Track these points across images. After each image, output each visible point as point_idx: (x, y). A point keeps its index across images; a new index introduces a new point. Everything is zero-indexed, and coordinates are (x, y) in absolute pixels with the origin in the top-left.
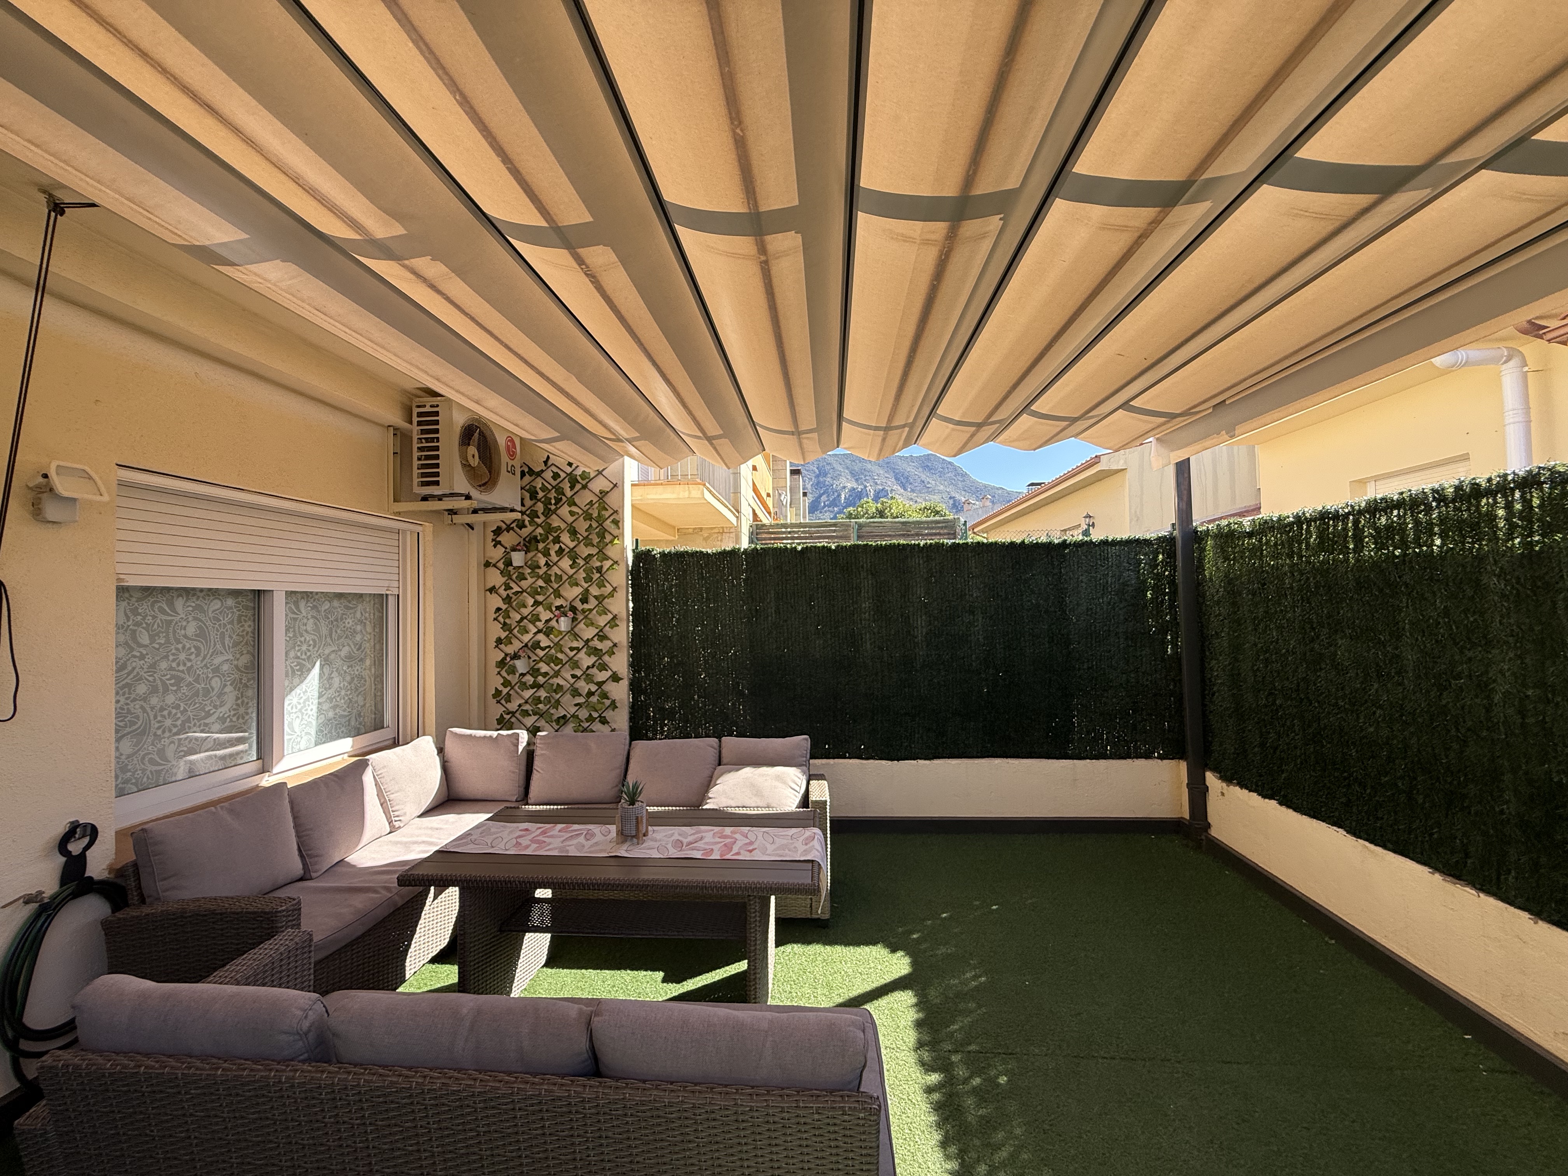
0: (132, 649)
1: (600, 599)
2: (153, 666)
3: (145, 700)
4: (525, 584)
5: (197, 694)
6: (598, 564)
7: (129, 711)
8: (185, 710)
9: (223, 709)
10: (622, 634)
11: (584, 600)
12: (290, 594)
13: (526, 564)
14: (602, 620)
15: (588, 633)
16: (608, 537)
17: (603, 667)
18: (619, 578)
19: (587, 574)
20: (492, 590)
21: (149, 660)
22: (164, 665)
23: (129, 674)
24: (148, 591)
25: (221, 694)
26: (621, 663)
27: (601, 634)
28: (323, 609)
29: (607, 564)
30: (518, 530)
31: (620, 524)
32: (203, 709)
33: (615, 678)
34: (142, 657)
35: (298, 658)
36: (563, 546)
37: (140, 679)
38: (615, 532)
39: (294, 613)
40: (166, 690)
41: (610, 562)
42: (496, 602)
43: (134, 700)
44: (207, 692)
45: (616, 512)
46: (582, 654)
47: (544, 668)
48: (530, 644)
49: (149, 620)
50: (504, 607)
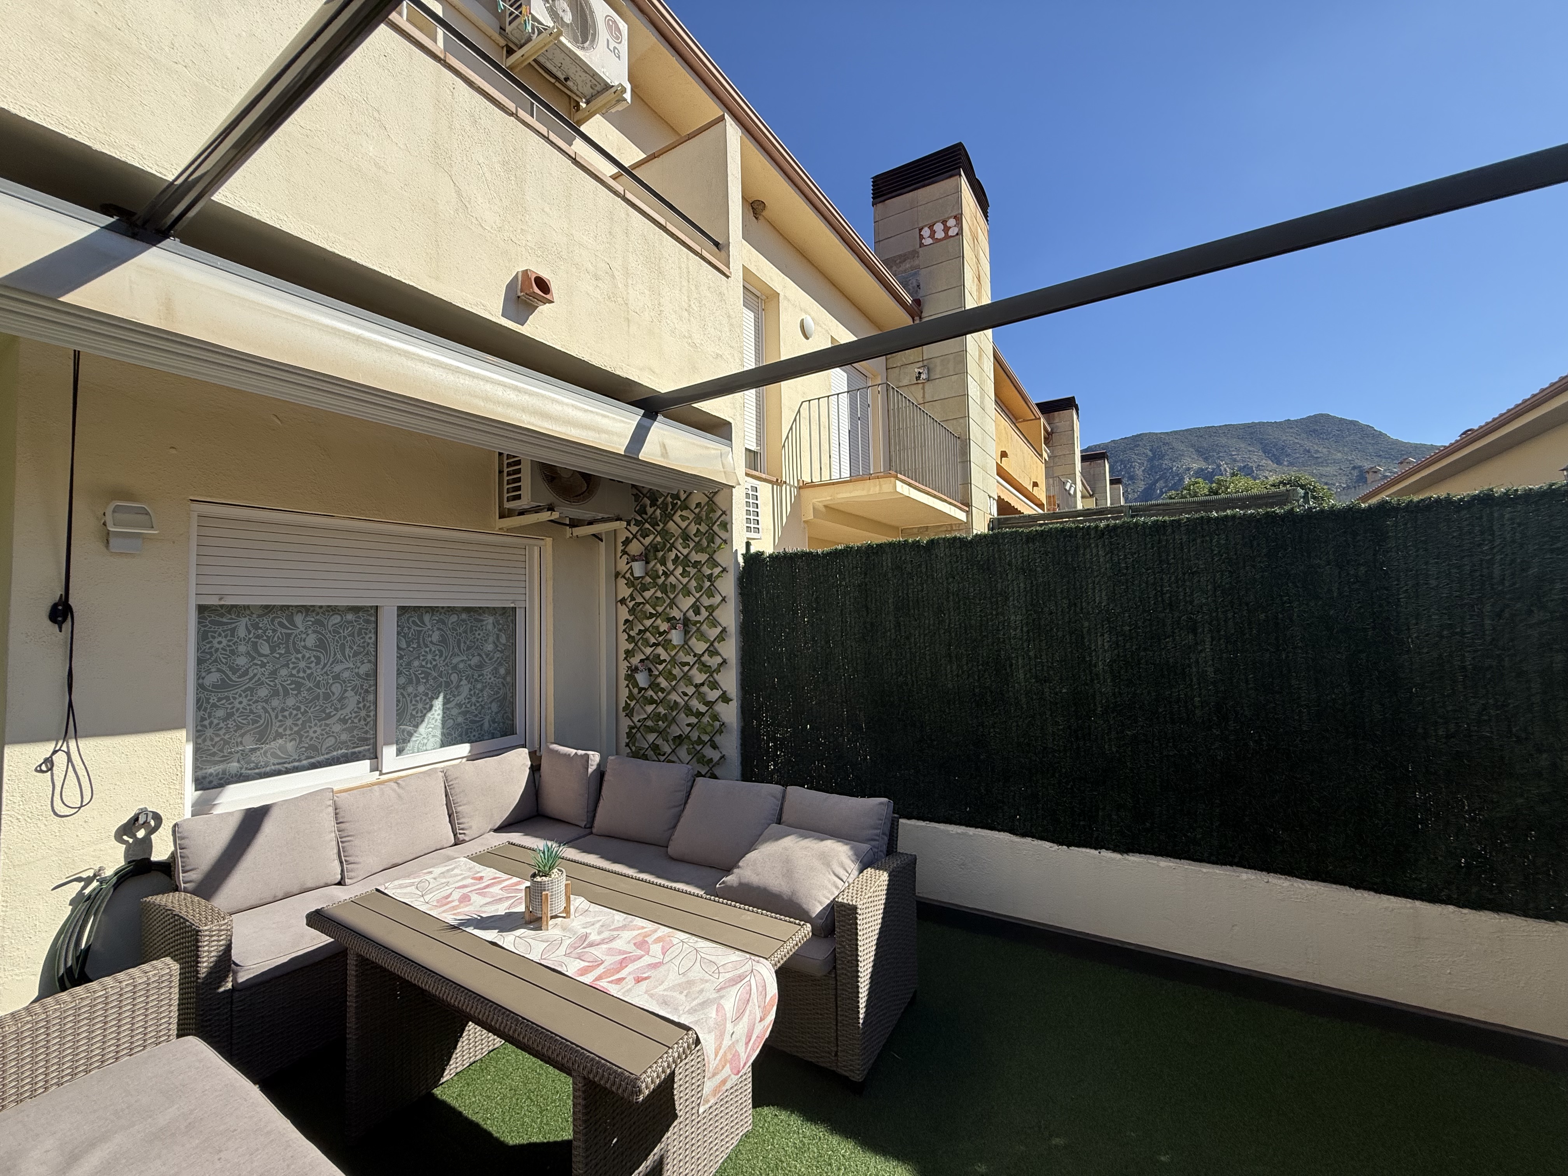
0: (254, 658)
1: (711, 609)
2: (274, 673)
3: (266, 701)
4: (647, 594)
5: (317, 697)
6: (709, 572)
7: (251, 711)
8: (305, 711)
9: (344, 712)
10: (730, 649)
11: (697, 612)
12: (402, 610)
13: (647, 574)
14: (714, 633)
15: (700, 647)
16: (718, 541)
17: (714, 685)
18: (728, 586)
19: (698, 583)
20: (623, 601)
21: (270, 667)
22: (283, 672)
23: (251, 679)
24: (268, 609)
25: (341, 699)
26: (730, 681)
27: (711, 649)
28: (450, 622)
29: (717, 570)
30: (641, 539)
31: (728, 526)
32: (324, 711)
33: (725, 698)
34: (263, 665)
35: (423, 667)
36: (679, 554)
37: (262, 683)
38: (724, 535)
39: (418, 626)
40: (286, 693)
41: (720, 569)
42: (624, 613)
43: (257, 701)
44: (327, 696)
45: (724, 513)
46: (694, 672)
47: (664, 683)
48: (651, 657)
49: (270, 633)
50: (631, 618)
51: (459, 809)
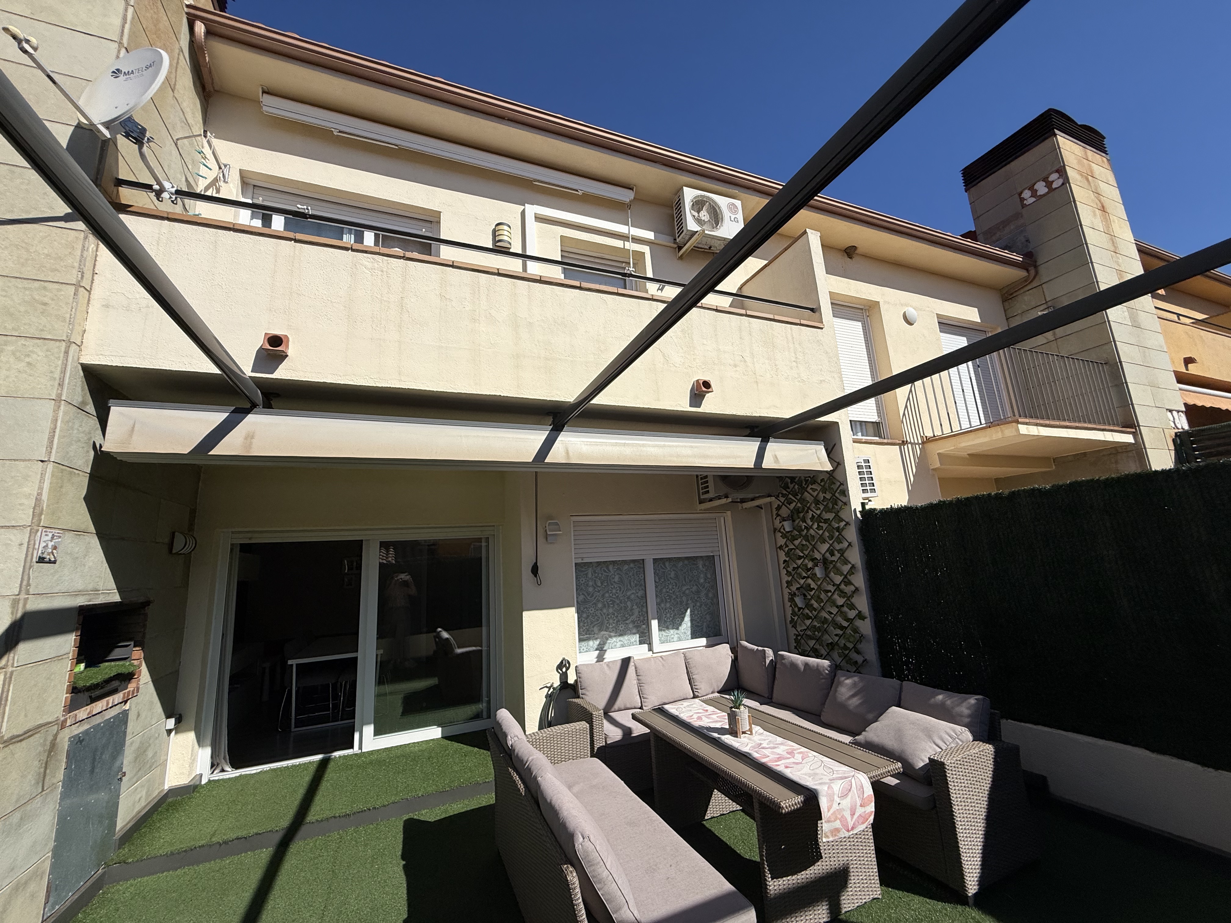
0: (595, 588)
1: (842, 552)
2: (603, 595)
3: (601, 610)
4: (797, 542)
6: (837, 525)
7: (596, 615)
8: (617, 616)
9: (634, 617)
11: (832, 554)
12: (655, 560)
13: (794, 528)
14: (846, 569)
15: (838, 579)
16: (840, 503)
17: (852, 607)
18: (852, 534)
19: (829, 534)
20: (781, 548)
21: (601, 592)
22: (607, 595)
23: (595, 598)
24: (599, 563)
25: (632, 610)
27: (846, 580)
28: (679, 566)
29: (842, 524)
30: (788, 505)
31: (846, 493)
32: (624, 616)
33: (860, 616)
34: (599, 591)
35: (667, 592)
36: (814, 514)
37: (599, 601)
38: (844, 499)
39: (663, 569)
40: (609, 606)
41: (844, 523)
42: (783, 556)
43: (597, 610)
44: (626, 608)
45: (841, 484)
46: (836, 596)
47: (816, 605)
48: (804, 586)
49: (600, 575)
50: (787, 559)
51: (694, 677)
